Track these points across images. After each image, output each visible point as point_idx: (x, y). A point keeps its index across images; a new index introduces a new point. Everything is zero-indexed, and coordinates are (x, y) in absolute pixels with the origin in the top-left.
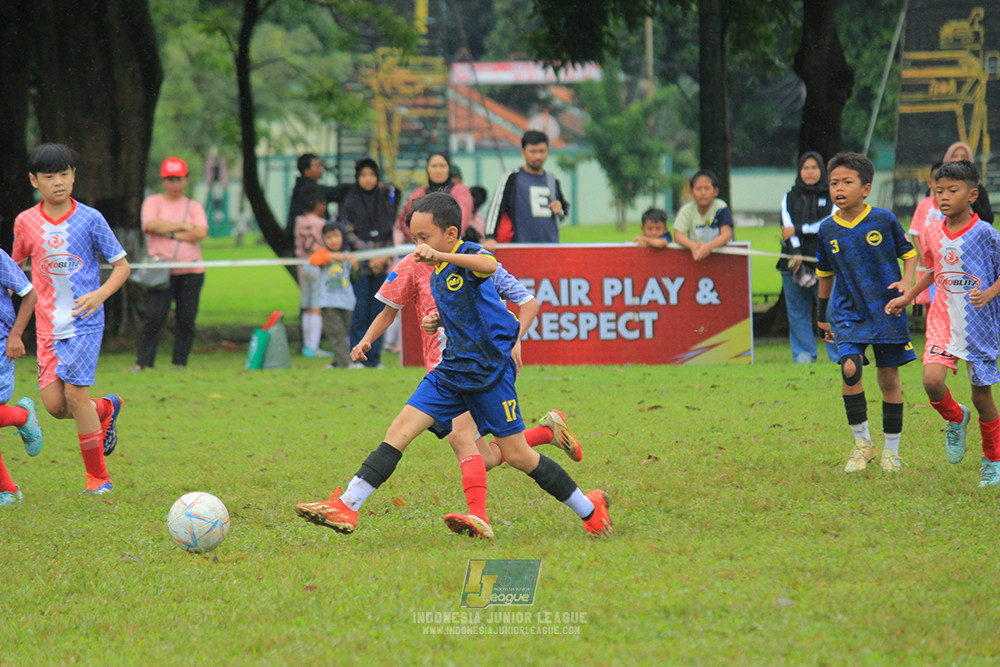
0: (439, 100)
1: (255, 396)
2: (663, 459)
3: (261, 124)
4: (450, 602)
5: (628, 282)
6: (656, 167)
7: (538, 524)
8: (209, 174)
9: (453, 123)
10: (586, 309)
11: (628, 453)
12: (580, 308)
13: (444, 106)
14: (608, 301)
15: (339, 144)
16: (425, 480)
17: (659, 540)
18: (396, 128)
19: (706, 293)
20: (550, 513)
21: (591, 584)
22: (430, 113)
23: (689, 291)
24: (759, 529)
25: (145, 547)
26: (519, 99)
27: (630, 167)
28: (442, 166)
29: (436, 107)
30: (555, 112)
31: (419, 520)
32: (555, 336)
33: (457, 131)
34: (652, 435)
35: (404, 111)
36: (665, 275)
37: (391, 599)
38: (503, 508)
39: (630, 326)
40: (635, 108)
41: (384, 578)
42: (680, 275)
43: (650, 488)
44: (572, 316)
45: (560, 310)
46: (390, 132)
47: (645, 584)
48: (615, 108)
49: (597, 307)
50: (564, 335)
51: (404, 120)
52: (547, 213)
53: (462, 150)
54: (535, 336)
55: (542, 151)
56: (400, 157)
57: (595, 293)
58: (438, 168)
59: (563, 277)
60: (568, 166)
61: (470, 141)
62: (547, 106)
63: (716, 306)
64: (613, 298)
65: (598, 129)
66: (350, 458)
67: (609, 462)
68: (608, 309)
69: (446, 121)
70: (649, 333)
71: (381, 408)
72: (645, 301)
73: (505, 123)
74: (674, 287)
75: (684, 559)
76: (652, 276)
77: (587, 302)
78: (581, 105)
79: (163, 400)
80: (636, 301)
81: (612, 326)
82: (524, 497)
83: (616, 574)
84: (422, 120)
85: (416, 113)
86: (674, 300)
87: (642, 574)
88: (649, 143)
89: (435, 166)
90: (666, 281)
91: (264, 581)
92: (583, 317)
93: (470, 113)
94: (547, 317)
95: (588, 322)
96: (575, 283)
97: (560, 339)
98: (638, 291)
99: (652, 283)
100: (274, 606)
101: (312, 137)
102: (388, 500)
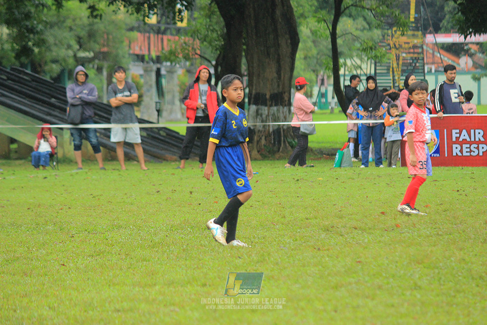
0: (420, 50)
1: (337, 179)
3: (341, 61)
4: (419, 269)
7: (459, 236)
8: (319, 82)
9: (426, 60)
10: (482, 143)
12: (479, 142)
13: (422, 52)
15: (375, 69)
18: (401, 63)
20: (464, 231)
22: (416, 55)
25: (289, 243)
26: (455, 50)
29: (418, 53)
30: (471, 55)
31: (407, 234)
32: (468, 154)
33: (427, 64)
35: (404, 55)
37: (393, 267)
38: (443, 229)
41: (391, 258)
44: (475, 145)
45: (471, 143)
46: (398, 64)
51: (404, 59)
52: (457, 100)
53: (430, 72)
54: (459, 154)
55: (455, 73)
56: (401, 75)
59: (472, 129)
60: (477, 79)
61: (433, 68)
62: (468, 53)
66: (378, 207)
69: (423, 59)
71: (392, 185)
73: (448, 59)
77: (482, 139)
78: (482, 52)
79: (298, 180)
84: (412, 58)
85: (409, 56)
91: (339, 259)
92: (481, 146)
93: (433, 54)
94: (465, 146)
95: (483, 148)
96: (477, 131)
97: (471, 155)
100: (344, 269)
101: (364, 66)
102: (394, 225)
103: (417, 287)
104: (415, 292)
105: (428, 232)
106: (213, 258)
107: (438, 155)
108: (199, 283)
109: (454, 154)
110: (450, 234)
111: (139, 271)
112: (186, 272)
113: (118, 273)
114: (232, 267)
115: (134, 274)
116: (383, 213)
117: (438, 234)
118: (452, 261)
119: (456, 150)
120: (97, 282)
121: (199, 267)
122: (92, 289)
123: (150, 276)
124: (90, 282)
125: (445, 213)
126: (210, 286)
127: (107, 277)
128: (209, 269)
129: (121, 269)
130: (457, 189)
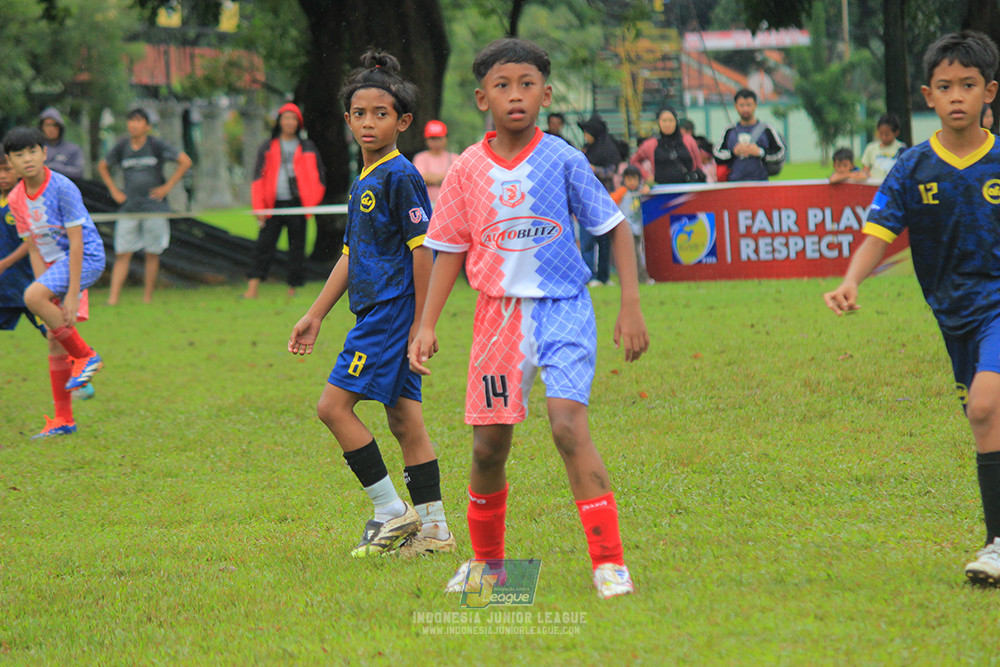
0: (674, 64)
2: (857, 355)
4: (683, 476)
5: (828, 212)
6: (853, 114)
7: (756, 410)
9: (686, 82)
10: (795, 234)
11: (829, 350)
12: (790, 233)
13: (679, 68)
14: (812, 227)
15: (594, 100)
16: (665, 376)
17: (853, 422)
18: (641, 87)
20: (765, 401)
21: (797, 459)
22: (667, 75)
24: (934, 411)
25: (442, 434)
26: (741, 61)
27: (832, 115)
28: (670, 120)
29: (672, 70)
30: (769, 71)
31: (660, 409)
32: (769, 257)
33: (690, 88)
34: (849, 336)
35: (646, 74)
36: (858, 204)
37: (637, 474)
39: (830, 246)
40: (835, 67)
41: (632, 456)
44: (782, 240)
45: (773, 236)
46: (635, 91)
47: (841, 458)
48: (820, 65)
49: (803, 230)
50: (777, 256)
51: (646, 80)
53: (694, 104)
54: (753, 257)
56: (644, 110)
57: (802, 221)
58: (667, 122)
59: (775, 208)
60: (781, 115)
61: (701, 97)
62: (764, 67)
64: (816, 226)
65: (805, 84)
67: (813, 359)
68: (812, 234)
69: (680, 80)
70: (846, 253)
72: (842, 226)
73: (728, 80)
75: (874, 437)
76: (849, 205)
77: (795, 228)
78: (790, 64)
79: (455, 315)
80: (835, 227)
81: (816, 247)
82: (744, 389)
83: (818, 450)
84: (662, 80)
85: (656, 75)
88: (846, 95)
89: (665, 120)
90: (859, 210)
91: (535, 461)
92: (792, 241)
93: (700, 72)
94: (763, 242)
95: (795, 244)
96: (785, 213)
97: (774, 259)
98: (836, 218)
99: (848, 212)
100: (544, 481)
101: (572, 96)
102: (635, 393)
103: (681, 510)
104: (677, 520)
105: (699, 405)
106: (297, 467)
107: (712, 260)
108: (273, 517)
109: (744, 257)
110: (740, 408)
111: (158, 497)
112: (249, 494)
113: (119, 501)
114: (333, 483)
115: (149, 503)
116: (615, 372)
117: (717, 408)
118: (744, 458)
119: (747, 249)
120: (79, 520)
121: (272, 484)
122: (69, 533)
123: (179, 505)
124: (65, 519)
125: (729, 368)
126: (293, 521)
127: (97, 510)
128: (291, 488)
129: (125, 494)
130: (750, 323)
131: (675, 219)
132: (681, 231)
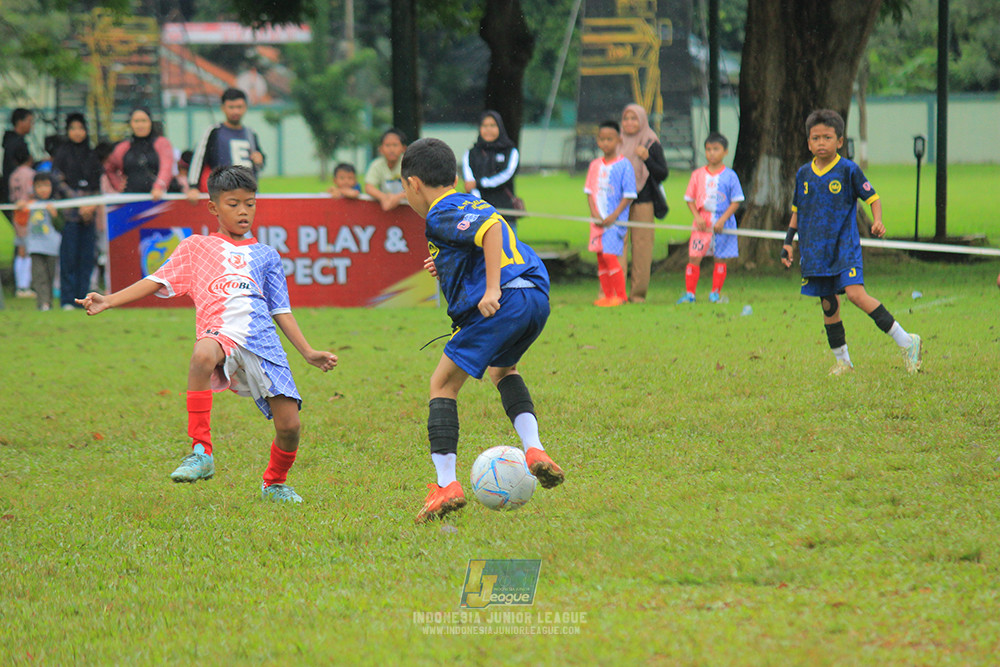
0: (151, 58)
2: (349, 396)
5: (323, 231)
6: (356, 122)
7: (228, 457)
9: (166, 79)
11: (316, 389)
13: (156, 64)
14: (304, 248)
15: (58, 96)
16: (124, 415)
17: (339, 472)
18: (112, 83)
19: (395, 242)
20: (240, 447)
22: (143, 70)
23: (379, 239)
26: (229, 57)
27: (332, 123)
28: (144, 121)
29: (150, 65)
30: (262, 70)
31: (117, 453)
33: (170, 87)
34: (340, 374)
35: (119, 68)
36: (357, 223)
39: (325, 271)
40: (335, 68)
41: (79, 508)
42: (371, 224)
43: (334, 423)
46: (106, 86)
48: (320, 68)
49: (293, 251)
51: (120, 76)
52: (248, 164)
53: (174, 105)
55: (240, 106)
56: (115, 111)
58: (140, 123)
59: (262, 225)
60: (274, 121)
61: (182, 97)
62: (255, 65)
63: (404, 254)
64: (309, 246)
65: (303, 87)
68: (304, 256)
69: (158, 77)
70: (342, 278)
71: (88, 348)
72: (339, 247)
73: (215, 80)
74: (366, 235)
75: (361, 489)
76: (346, 224)
77: (284, 249)
78: (286, 64)
80: (330, 249)
81: (308, 271)
84: (138, 76)
85: (131, 70)
86: (365, 247)
87: (321, 504)
88: (348, 100)
89: (137, 121)
90: (359, 230)
93: (182, 70)
96: (273, 230)
98: (332, 238)
99: (345, 232)
101: (31, 90)
102: (89, 435)
103: (132, 570)
104: (127, 582)
118: (210, 511)
131: (147, 234)
132: (152, 248)
